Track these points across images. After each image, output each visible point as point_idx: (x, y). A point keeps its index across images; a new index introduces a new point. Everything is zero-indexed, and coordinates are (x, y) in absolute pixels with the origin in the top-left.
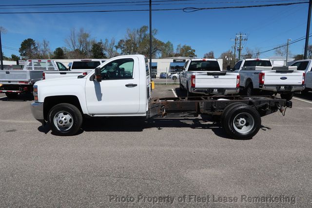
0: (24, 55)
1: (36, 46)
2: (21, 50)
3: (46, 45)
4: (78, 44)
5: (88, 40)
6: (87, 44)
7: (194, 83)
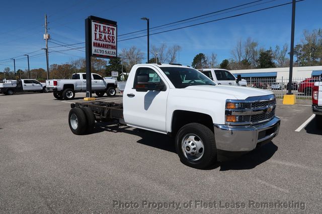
1: (205, 60)
2: (193, 64)
3: (214, 58)
4: (244, 54)
7: (316, 98)
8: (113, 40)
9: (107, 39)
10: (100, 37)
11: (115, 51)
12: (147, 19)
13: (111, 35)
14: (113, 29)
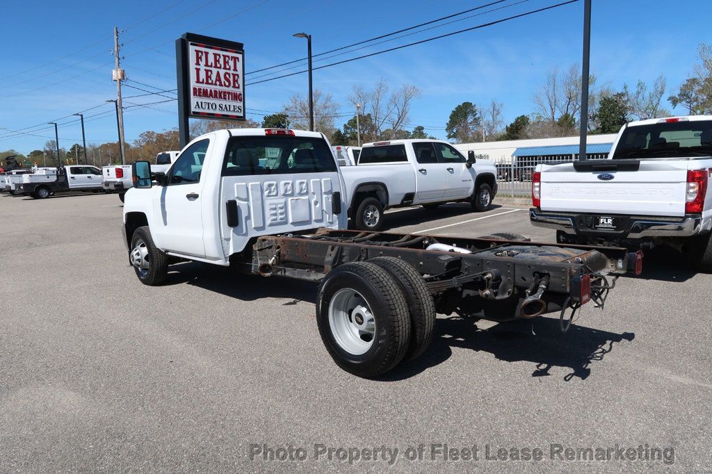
0: (454, 136)
1: (477, 116)
2: (450, 127)
3: (495, 111)
4: (563, 102)
7: (537, 196)
8: (235, 81)
9: (223, 79)
10: (208, 77)
11: (241, 104)
12: (306, 36)
13: (231, 72)
14: (235, 59)
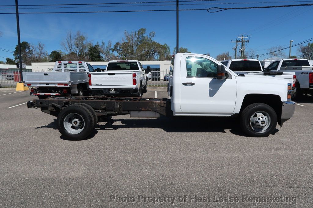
1: (31, 49)
2: (15, 54)
3: (41, 48)
4: (74, 47)
5: (84, 43)
6: (84, 47)
